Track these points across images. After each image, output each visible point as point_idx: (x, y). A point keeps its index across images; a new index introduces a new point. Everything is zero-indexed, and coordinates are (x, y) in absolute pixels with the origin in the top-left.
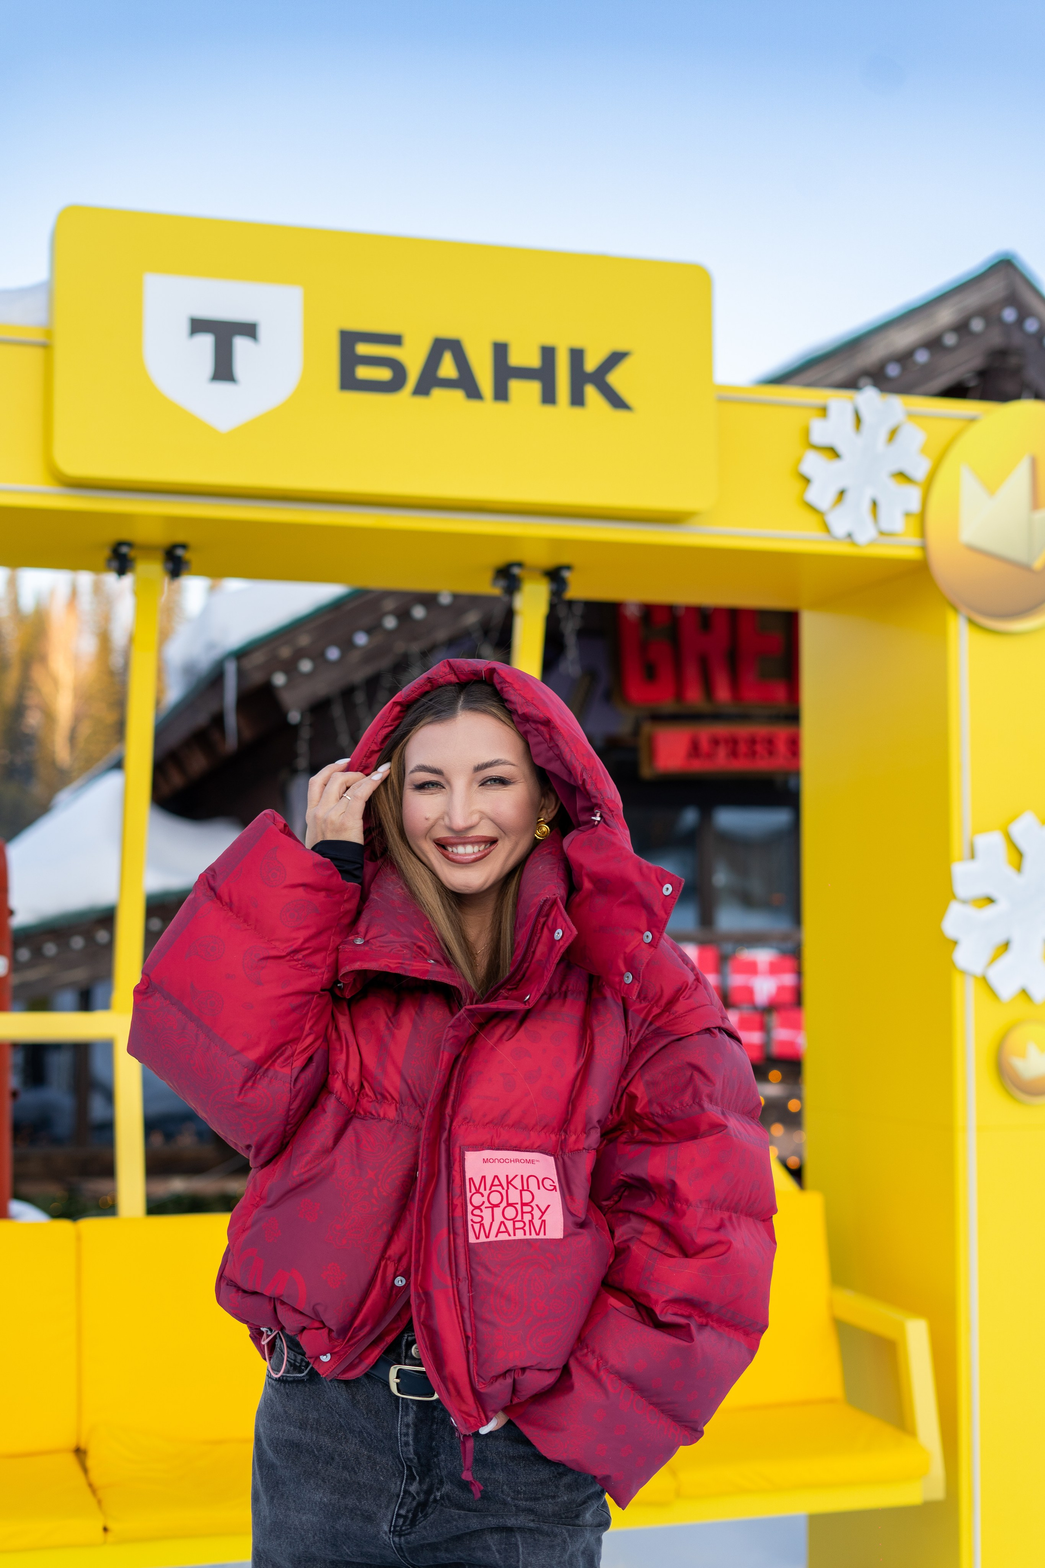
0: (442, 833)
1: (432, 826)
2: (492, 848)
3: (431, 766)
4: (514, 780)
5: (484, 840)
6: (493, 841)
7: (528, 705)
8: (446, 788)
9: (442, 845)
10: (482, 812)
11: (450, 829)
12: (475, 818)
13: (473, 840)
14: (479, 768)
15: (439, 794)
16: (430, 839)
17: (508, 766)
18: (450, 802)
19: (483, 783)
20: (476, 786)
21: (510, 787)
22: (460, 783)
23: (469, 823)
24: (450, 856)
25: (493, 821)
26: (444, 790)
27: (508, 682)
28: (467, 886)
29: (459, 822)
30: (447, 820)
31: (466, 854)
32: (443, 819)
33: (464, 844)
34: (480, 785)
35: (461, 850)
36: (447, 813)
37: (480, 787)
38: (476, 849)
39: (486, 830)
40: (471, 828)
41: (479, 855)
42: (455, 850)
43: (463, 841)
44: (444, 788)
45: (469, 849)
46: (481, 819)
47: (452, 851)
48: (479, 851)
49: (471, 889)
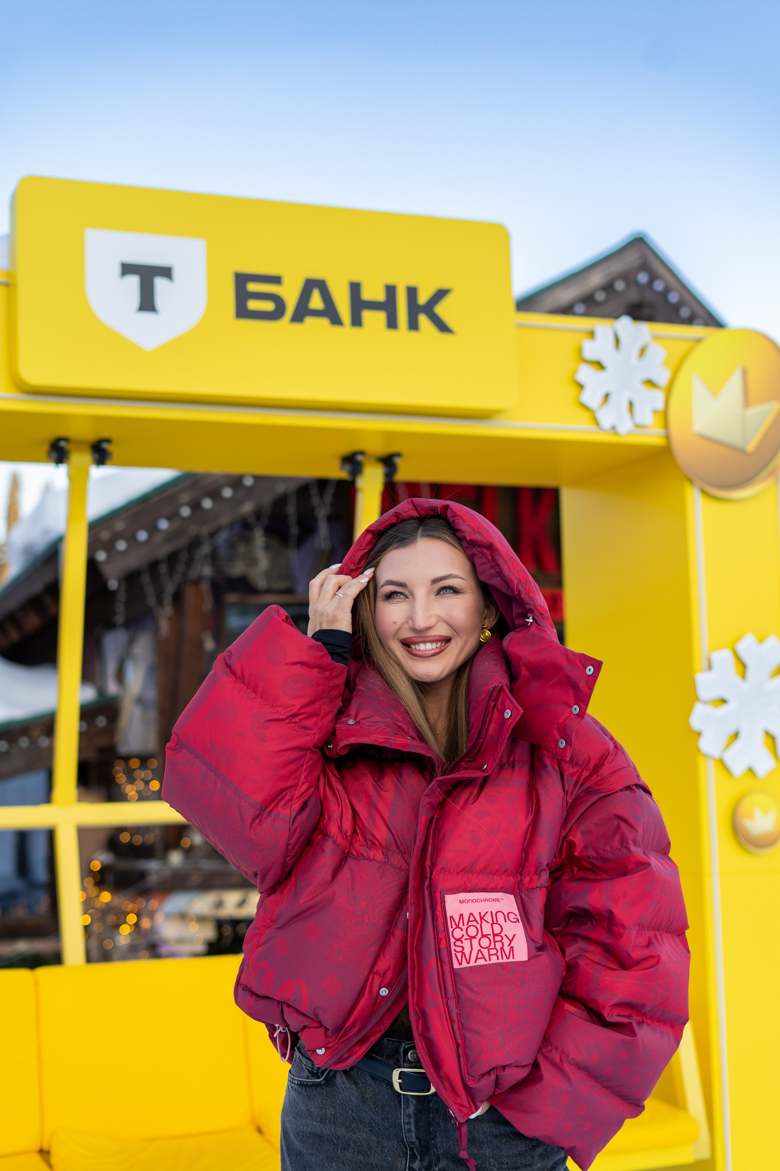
0: (407, 634)
1: (399, 629)
2: (447, 645)
3: (397, 580)
4: (463, 591)
5: (440, 638)
6: (447, 640)
7: (474, 533)
8: (410, 598)
9: (406, 644)
10: (438, 616)
11: (414, 630)
12: (433, 621)
13: (431, 639)
14: (435, 581)
15: (404, 603)
16: (398, 640)
17: (459, 579)
18: (412, 610)
19: (438, 593)
20: (433, 596)
21: (460, 596)
22: (421, 593)
23: (428, 624)
24: (414, 652)
25: (447, 623)
26: (407, 599)
27: (459, 516)
28: (427, 675)
29: (421, 623)
30: (410, 623)
31: (426, 650)
32: (408, 623)
33: (425, 642)
34: (436, 595)
35: (422, 647)
36: (411, 618)
37: (436, 596)
38: (434, 646)
39: (442, 631)
40: (430, 628)
41: (436, 651)
42: (417, 647)
43: (423, 640)
44: (407, 597)
45: (429, 646)
46: (438, 622)
47: (415, 648)
48: (437, 647)
49: (431, 678)
